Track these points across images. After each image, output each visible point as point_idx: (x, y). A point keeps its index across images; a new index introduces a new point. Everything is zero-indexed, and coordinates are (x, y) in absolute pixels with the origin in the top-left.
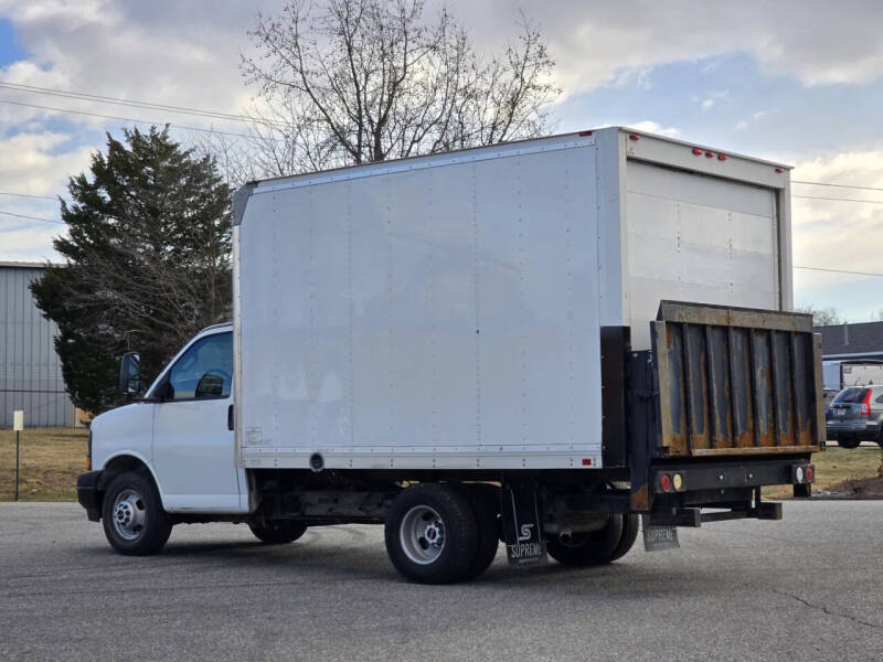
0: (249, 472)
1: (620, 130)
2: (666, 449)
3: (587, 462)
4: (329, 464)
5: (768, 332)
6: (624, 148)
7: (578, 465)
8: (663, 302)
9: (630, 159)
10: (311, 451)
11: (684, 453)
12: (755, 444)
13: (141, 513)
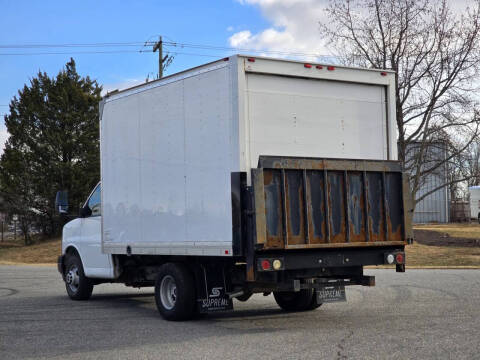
0: (114, 256)
1: (239, 56)
2: (262, 245)
3: (227, 252)
4: (133, 252)
5: (362, 172)
6: (242, 67)
7: (224, 254)
8: (261, 156)
9: (247, 73)
10: (126, 245)
11: (280, 247)
12: (347, 241)
13: (78, 277)
